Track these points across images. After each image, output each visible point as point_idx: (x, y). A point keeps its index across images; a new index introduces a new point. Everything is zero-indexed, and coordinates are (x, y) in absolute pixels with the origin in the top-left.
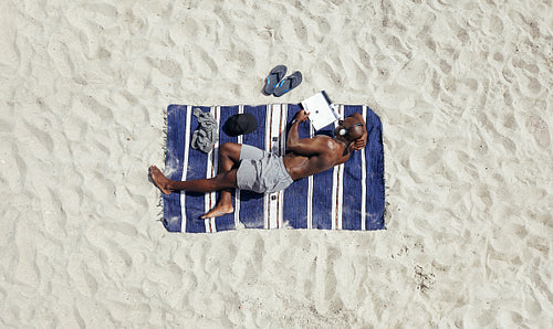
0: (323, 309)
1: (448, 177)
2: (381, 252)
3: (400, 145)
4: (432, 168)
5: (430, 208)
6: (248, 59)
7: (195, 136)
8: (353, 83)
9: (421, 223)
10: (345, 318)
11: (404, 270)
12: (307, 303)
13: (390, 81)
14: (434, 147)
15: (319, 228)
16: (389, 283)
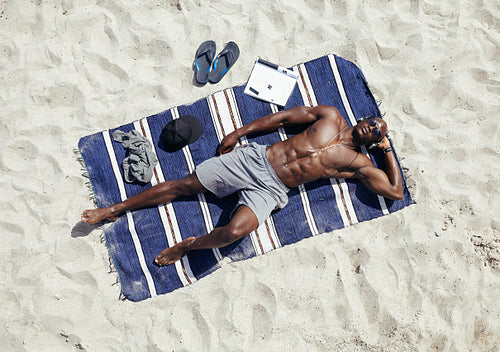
0: (372, 338)
1: (470, 108)
2: (419, 234)
3: (392, 88)
4: (445, 104)
5: (461, 155)
6: (160, 48)
7: (126, 166)
9: (457, 179)
10: (406, 338)
11: (458, 248)
12: (348, 336)
14: (437, 76)
15: (327, 231)
16: (445, 272)
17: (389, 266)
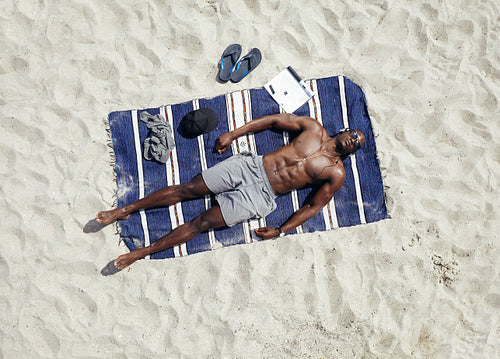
0: (331, 326)
1: (454, 144)
2: (388, 246)
3: (390, 115)
4: (433, 137)
5: (438, 184)
6: (193, 43)
7: (147, 145)
8: (322, 52)
9: (430, 204)
10: (360, 331)
11: (420, 263)
12: (311, 320)
13: (366, 42)
14: (431, 111)
15: (310, 231)
16: (404, 282)
17: (357, 267)
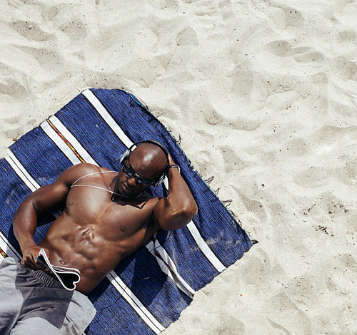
1: (286, 88)
2: (294, 267)
4: (255, 95)
5: (300, 147)
8: (41, 75)
9: (308, 177)
13: (94, 32)
14: (232, 68)
15: (174, 319)
16: (346, 299)
17: (276, 325)
